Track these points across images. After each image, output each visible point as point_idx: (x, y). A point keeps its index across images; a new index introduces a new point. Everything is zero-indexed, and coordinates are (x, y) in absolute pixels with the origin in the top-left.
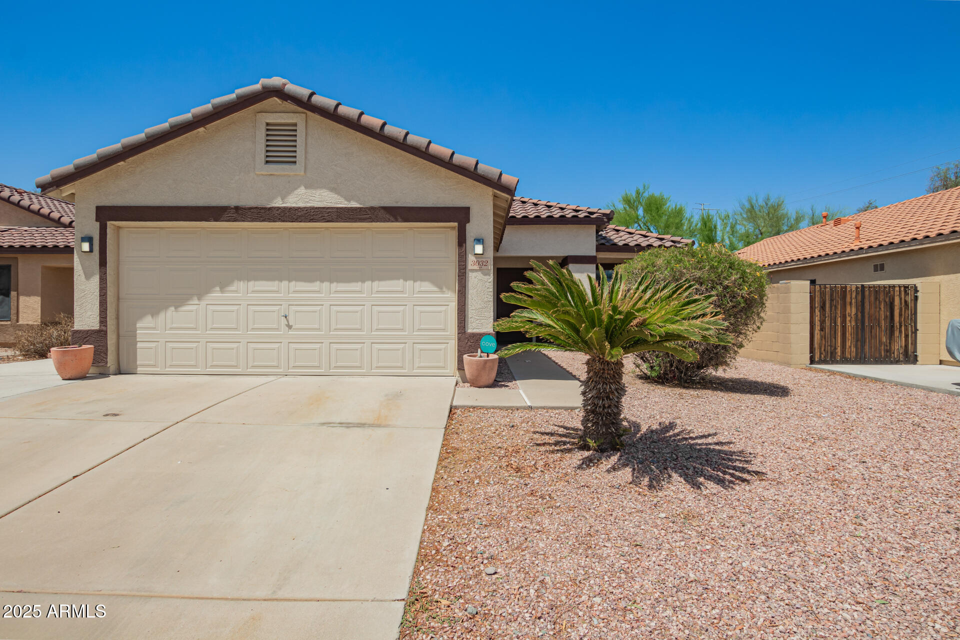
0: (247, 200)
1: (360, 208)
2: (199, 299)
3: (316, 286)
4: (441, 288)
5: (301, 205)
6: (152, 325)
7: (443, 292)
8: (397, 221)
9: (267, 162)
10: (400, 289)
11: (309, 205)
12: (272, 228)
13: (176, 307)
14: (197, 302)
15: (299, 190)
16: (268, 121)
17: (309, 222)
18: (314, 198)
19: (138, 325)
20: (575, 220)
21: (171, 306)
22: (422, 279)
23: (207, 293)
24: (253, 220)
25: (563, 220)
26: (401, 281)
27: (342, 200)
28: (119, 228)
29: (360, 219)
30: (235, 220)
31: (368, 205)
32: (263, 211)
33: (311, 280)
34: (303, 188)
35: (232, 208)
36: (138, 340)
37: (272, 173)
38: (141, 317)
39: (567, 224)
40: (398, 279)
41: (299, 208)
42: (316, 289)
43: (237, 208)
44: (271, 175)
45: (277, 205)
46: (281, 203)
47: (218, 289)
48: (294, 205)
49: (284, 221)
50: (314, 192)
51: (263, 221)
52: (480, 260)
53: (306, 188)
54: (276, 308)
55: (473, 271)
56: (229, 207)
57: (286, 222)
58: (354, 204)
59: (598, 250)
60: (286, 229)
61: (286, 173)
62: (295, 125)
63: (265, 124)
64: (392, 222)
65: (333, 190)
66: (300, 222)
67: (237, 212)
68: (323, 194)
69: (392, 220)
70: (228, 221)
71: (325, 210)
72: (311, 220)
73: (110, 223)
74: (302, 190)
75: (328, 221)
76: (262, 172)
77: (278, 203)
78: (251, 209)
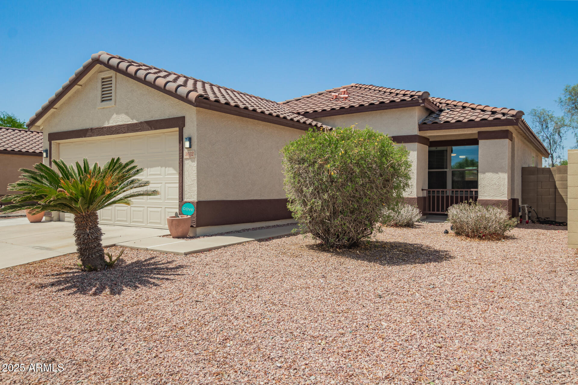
1: (136, 123)
5: (114, 124)
8: (152, 129)
9: (103, 101)
10: (159, 173)
11: (118, 124)
16: (102, 77)
18: (119, 119)
20: (403, 104)
22: (169, 166)
24: (97, 135)
25: (393, 105)
27: (130, 119)
28: (59, 144)
29: (137, 130)
30: (91, 136)
31: (143, 120)
32: (100, 130)
39: (386, 109)
40: (159, 166)
41: (113, 126)
43: (92, 129)
44: (104, 108)
48: (112, 125)
49: (108, 135)
50: (119, 116)
51: (100, 135)
52: (190, 151)
53: (116, 114)
55: (187, 159)
56: (88, 129)
58: (135, 121)
59: (420, 129)
60: (114, 139)
61: (108, 106)
62: (111, 77)
63: (101, 79)
65: (127, 114)
67: (91, 131)
68: (123, 117)
69: (150, 129)
70: (89, 137)
71: (122, 126)
72: (118, 133)
73: (52, 142)
74: (115, 116)
75: (124, 133)
76: (100, 107)
77: (106, 125)
78: (96, 129)
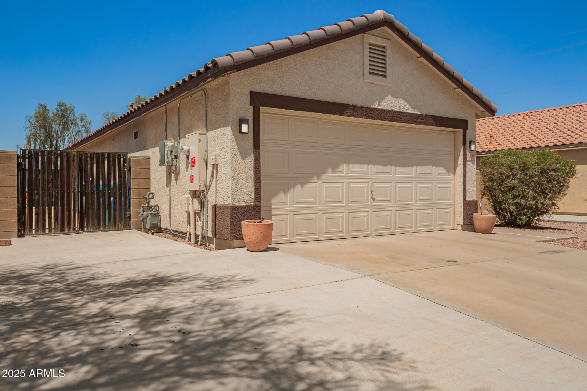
0: (359, 101)
1: (418, 115)
2: (318, 178)
3: (388, 168)
4: (448, 172)
5: (389, 108)
6: (283, 200)
7: (449, 174)
8: (437, 126)
9: (371, 74)
10: (430, 172)
11: (393, 109)
12: (363, 123)
13: (302, 185)
14: (316, 180)
15: (388, 97)
16: (370, 42)
17: (394, 121)
18: (395, 104)
19: (273, 201)
21: (297, 184)
22: (440, 166)
23: (325, 173)
24: (363, 117)
26: (431, 166)
27: (410, 108)
29: (419, 122)
30: (352, 116)
31: (425, 112)
32: (368, 110)
33: (385, 164)
34: (390, 96)
35: (351, 106)
36: (273, 213)
37: (373, 82)
38: (275, 194)
40: (429, 165)
41: (389, 111)
42: (388, 171)
43: (354, 107)
44: (372, 83)
45: (375, 107)
46: (377, 105)
47: (330, 169)
48: (385, 108)
49: (380, 120)
50: (396, 100)
51: (368, 118)
52: (472, 154)
53: (393, 96)
54: (365, 185)
55: (469, 161)
56: (349, 105)
57: (382, 120)
58: (417, 112)
61: (381, 83)
62: (385, 48)
63: (368, 44)
64: (434, 126)
65: (406, 100)
66: (389, 121)
67: (353, 109)
68: (401, 102)
69: (435, 125)
70: (347, 116)
71: (403, 114)
72: (395, 121)
73: (262, 109)
74: (389, 98)
75: (404, 122)
76: (369, 81)
77: (376, 106)
78: (362, 107)
